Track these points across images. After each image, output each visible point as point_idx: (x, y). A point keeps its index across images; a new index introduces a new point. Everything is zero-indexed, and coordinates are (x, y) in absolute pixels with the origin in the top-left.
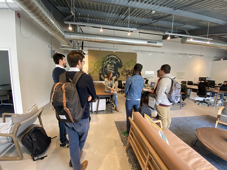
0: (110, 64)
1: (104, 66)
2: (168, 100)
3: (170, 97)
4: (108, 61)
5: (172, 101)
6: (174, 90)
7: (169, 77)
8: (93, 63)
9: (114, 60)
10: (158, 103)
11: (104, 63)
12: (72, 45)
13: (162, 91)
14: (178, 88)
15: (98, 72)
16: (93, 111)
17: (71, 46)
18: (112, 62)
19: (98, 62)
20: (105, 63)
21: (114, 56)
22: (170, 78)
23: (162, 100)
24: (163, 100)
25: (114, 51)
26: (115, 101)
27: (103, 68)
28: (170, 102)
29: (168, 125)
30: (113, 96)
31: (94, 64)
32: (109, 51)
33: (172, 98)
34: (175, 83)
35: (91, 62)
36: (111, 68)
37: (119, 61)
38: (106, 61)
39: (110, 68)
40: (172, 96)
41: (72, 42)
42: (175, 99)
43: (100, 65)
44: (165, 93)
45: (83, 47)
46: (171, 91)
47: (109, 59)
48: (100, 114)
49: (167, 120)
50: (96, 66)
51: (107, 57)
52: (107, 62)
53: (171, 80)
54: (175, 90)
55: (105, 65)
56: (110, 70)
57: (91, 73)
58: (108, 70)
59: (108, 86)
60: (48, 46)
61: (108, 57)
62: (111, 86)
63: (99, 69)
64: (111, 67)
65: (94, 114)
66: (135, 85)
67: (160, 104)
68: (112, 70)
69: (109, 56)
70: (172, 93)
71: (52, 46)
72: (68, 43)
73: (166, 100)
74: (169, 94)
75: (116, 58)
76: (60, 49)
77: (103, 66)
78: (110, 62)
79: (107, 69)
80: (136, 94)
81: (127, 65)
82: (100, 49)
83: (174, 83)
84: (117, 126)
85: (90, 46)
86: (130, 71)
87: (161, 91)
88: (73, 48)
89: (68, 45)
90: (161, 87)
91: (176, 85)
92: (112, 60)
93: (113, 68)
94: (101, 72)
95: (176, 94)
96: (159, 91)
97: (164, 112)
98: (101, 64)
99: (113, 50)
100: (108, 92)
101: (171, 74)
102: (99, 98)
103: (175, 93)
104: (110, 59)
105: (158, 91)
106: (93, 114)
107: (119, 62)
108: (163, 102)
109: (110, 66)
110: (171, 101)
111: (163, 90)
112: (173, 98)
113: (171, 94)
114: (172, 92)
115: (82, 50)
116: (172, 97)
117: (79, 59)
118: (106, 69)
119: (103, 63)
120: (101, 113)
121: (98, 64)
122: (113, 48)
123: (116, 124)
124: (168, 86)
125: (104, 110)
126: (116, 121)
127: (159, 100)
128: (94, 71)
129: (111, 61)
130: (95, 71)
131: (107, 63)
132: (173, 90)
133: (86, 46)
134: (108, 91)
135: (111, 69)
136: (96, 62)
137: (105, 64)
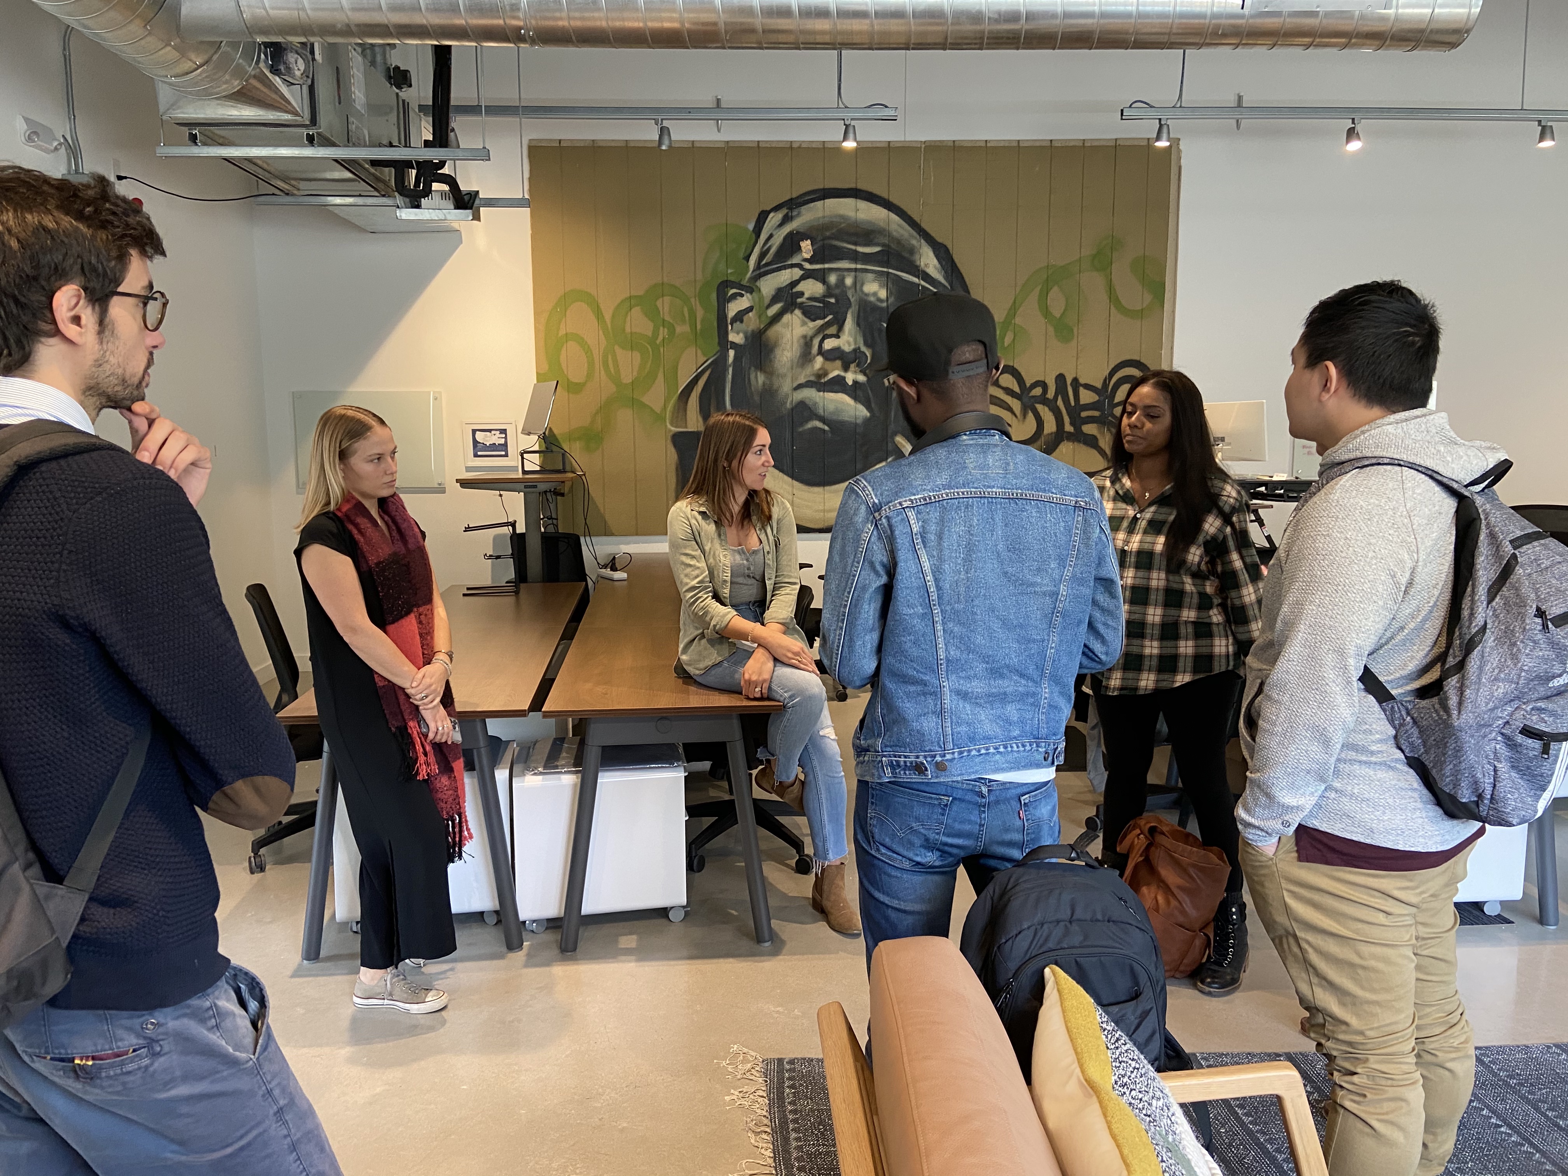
0: (810, 314)
1: (736, 337)
2: (1412, 778)
3: (1442, 744)
4: (785, 277)
5: (1465, 796)
6: (1490, 639)
7: (1412, 466)
8: (599, 314)
9: (855, 257)
10: (1276, 825)
11: (733, 309)
12: (295, 96)
13: (1330, 659)
14: (1540, 613)
15: (659, 418)
16: (523, 915)
17: (286, 117)
18: (833, 279)
19: (659, 290)
20: (743, 303)
21: (863, 205)
22: (1432, 475)
23: (1322, 779)
24: (1337, 773)
25: (850, 145)
26: (810, 796)
27: (717, 367)
28: (1439, 803)
29: (1431, 1125)
30: (771, 730)
31: (608, 317)
32: (791, 150)
33: (1459, 751)
34: (1508, 549)
35: (566, 301)
36: (819, 360)
37: (929, 261)
38: (762, 272)
39: (806, 357)
40: (1463, 720)
41: (291, 57)
42: (1503, 767)
43: (682, 329)
44: (1369, 681)
45: (457, 122)
46: (1451, 661)
47: (791, 244)
48: (611, 952)
49: (1422, 1055)
50: (632, 343)
51: (774, 218)
52: (769, 285)
53: (1450, 505)
54: (1508, 638)
55: (752, 322)
56: (810, 394)
57: (571, 438)
58: (786, 386)
59: (717, 597)
60: (21, 126)
61: (786, 219)
62: (750, 592)
63: (672, 376)
64: (829, 344)
65: (532, 961)
66: (937, 571)
67: (1302, 830)
68: (838, 385)
69: (792, 205)
70: (1461, 691)
71: (74, 131)
72: (239, 72)
73: (1382, 774)
74: (1423, 693)
75: (881, 232)
76: (163, 150)
77: (724, 343)
78: (811, 288)
79: (770, 373)
80: (964, 695)
81: (1046, 313)
82: (664, 131)
83: (1492, 536)
84: (784, 1123)
85: (533, 95)
86: (1087, 397)
87: (1313, 659)
88: (311, 140)
89: (243, 96)
90: (1310, 610)
91: (1519, 570)
92: (841, 255)
93: (846, 360)
94: (694, 423)
95: (1518, 697)
96: (1282, 664)
97: (1365, 949)
98: (700, 313)
99: (830, 133)
100: (710, 680)
101: (1441, 419)
102: (593, 754)
103: (1501, 689)
104: (806, 246)
105: (1273, 661)
106: (519, 956)
107: (926, 277)
108: (1347, 804)
109: (807, 343)
110: (1453, 799)
111: (1341, 653)
112: (1478, 750)
113: (1453, 701)
114: (1461, 666)
115: (434, 155)
116: (1469, 741)
117: (60, 276)
118: (759, 379)
119: (723, 300)
120: (629, 941)
121: (652, 314)
122: (833, 101)
123: (777, 1099)
124: (1410, 583)
125: (663, 913)
126: (788, 1056)
127: (1292, 786)
128: (606, 409)
129: (820, 276)
130: (624, 417)
131: (774, 300)
132: (1469, 647)
133: (491, 95)
134: (713, 656)
135: (820, 375)
136: (631, 302)
137: (740, 317)
